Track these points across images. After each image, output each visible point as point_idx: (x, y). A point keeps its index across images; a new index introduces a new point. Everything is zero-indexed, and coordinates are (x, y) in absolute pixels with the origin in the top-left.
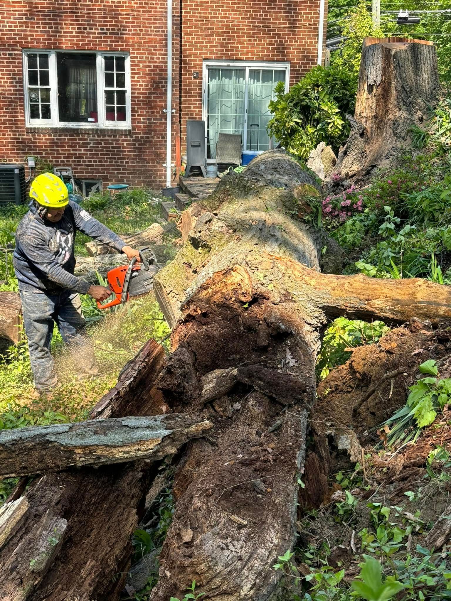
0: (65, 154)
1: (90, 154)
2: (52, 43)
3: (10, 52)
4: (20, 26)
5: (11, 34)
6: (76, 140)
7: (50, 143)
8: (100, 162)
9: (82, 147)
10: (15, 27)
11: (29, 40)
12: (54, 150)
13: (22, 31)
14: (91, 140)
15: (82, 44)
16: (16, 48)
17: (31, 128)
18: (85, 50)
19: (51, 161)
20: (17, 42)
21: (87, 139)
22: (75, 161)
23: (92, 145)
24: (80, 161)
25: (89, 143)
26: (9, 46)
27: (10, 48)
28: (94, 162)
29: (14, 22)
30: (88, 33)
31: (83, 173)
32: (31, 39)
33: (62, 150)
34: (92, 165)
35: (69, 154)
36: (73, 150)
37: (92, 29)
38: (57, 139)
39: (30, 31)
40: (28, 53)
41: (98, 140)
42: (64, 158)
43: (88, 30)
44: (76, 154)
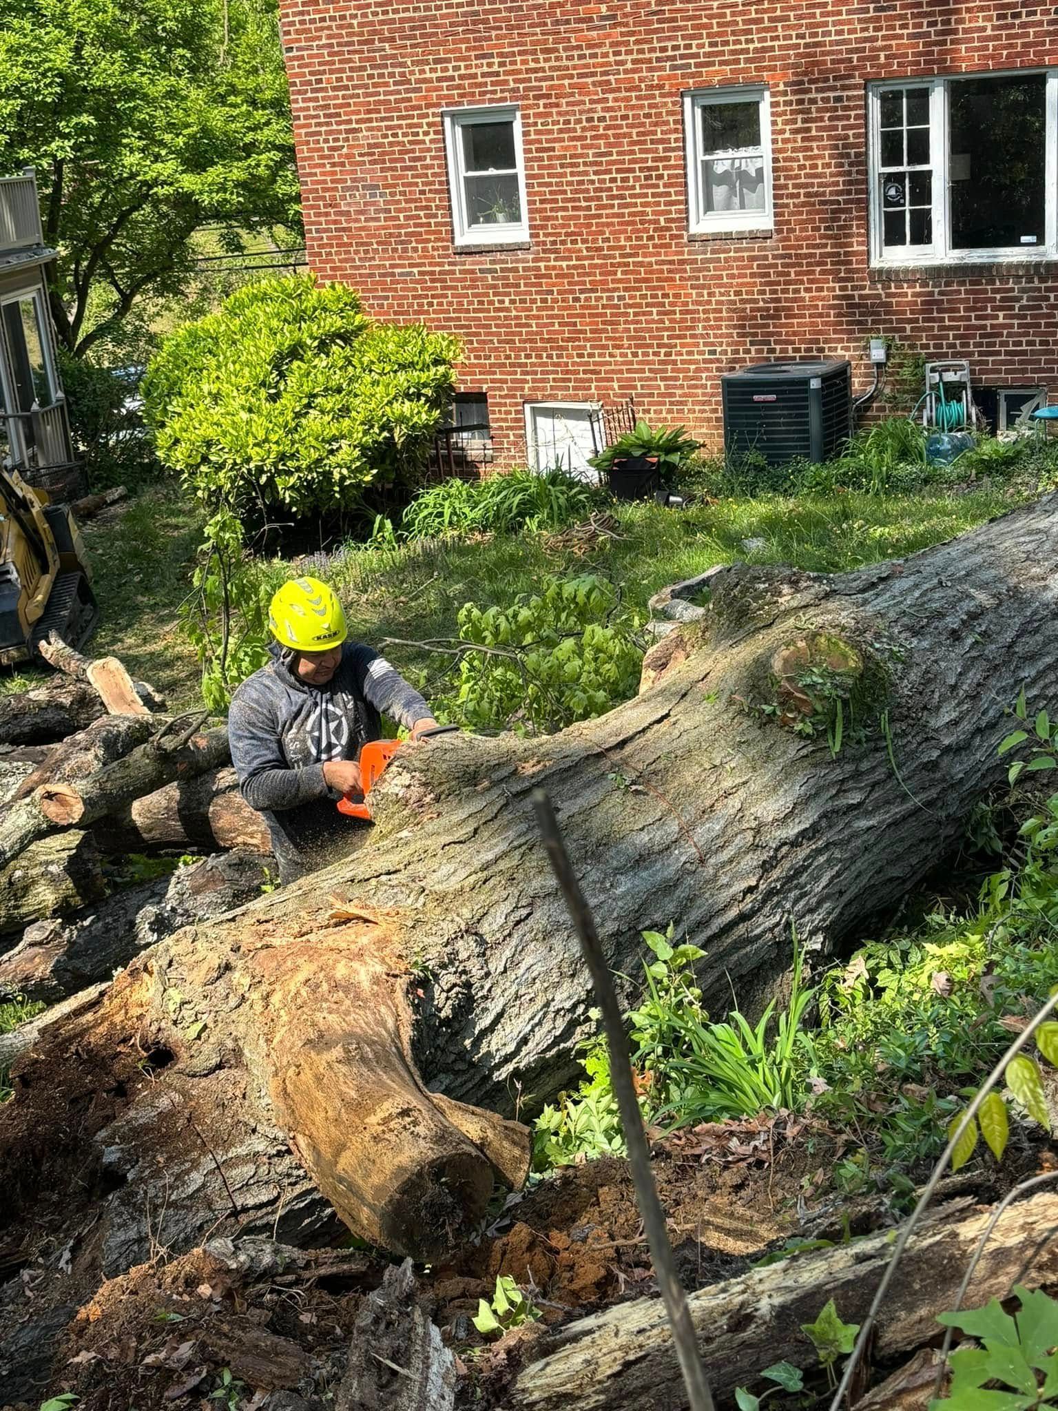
0: (958, 328)
1: (1020, 326)
2: (934, 62)
3: (838, 94)
4: (863, 30)
5: (840, 52)
6: (985, 291)
7: (923, 303)
8: (1042, 343)
9: (1001, 309)
10: (850, 32)
11: (882, 60)
12: (933, 320)
13: (866, 40)
14: (1023, 290)
15: (1008, 56)
16: (853, 81)
17: (880, 271)
18: (1016, 68)
19: (926, 346)
20: (855, 68)
21: (1012, 290)
22: (981, 345)
23: (1024, 302)
24: (994, 345)
25: (1018, 299)
26: (835, 79)
27: (838, 84)
28: (1029, 343)
29: (850, 22)
30: (1024, 25)
31: (999, 371)
32: (887, 57)
33: (951, 319)
34: (1024, 353)
35: (967, 328)
36: (978, 317)
37: (1035, 13)
38: (941, 293)
39: (885, 38)
40: (882, 90)
41: (1039, 289)
42: (955, 337)
43: (1024, 19)
44: (984, 327)
